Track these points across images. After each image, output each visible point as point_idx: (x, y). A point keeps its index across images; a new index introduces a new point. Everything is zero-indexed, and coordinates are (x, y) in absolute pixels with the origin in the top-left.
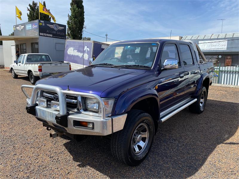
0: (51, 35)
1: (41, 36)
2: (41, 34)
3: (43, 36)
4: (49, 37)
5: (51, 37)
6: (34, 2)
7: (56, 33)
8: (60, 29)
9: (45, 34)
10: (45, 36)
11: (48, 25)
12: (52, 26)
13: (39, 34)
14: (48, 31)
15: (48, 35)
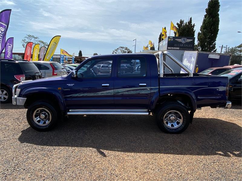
0: (178, 48)
1: (169, 49)
2: (169, 48)
3: (171, 49)
4: (176, 50)
5: (178, 50)
6: (181, 20)
7: (183, 45)
8: (188, 42)
9: (172, 48)
10: (172, 49)
11: (176, 39)
12: (181, 40)
13: (167, 48)
14: (175, 45)
15: (175, 48)
